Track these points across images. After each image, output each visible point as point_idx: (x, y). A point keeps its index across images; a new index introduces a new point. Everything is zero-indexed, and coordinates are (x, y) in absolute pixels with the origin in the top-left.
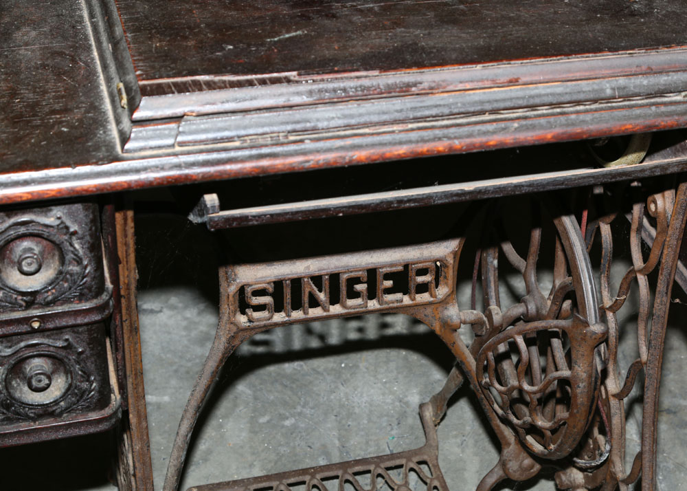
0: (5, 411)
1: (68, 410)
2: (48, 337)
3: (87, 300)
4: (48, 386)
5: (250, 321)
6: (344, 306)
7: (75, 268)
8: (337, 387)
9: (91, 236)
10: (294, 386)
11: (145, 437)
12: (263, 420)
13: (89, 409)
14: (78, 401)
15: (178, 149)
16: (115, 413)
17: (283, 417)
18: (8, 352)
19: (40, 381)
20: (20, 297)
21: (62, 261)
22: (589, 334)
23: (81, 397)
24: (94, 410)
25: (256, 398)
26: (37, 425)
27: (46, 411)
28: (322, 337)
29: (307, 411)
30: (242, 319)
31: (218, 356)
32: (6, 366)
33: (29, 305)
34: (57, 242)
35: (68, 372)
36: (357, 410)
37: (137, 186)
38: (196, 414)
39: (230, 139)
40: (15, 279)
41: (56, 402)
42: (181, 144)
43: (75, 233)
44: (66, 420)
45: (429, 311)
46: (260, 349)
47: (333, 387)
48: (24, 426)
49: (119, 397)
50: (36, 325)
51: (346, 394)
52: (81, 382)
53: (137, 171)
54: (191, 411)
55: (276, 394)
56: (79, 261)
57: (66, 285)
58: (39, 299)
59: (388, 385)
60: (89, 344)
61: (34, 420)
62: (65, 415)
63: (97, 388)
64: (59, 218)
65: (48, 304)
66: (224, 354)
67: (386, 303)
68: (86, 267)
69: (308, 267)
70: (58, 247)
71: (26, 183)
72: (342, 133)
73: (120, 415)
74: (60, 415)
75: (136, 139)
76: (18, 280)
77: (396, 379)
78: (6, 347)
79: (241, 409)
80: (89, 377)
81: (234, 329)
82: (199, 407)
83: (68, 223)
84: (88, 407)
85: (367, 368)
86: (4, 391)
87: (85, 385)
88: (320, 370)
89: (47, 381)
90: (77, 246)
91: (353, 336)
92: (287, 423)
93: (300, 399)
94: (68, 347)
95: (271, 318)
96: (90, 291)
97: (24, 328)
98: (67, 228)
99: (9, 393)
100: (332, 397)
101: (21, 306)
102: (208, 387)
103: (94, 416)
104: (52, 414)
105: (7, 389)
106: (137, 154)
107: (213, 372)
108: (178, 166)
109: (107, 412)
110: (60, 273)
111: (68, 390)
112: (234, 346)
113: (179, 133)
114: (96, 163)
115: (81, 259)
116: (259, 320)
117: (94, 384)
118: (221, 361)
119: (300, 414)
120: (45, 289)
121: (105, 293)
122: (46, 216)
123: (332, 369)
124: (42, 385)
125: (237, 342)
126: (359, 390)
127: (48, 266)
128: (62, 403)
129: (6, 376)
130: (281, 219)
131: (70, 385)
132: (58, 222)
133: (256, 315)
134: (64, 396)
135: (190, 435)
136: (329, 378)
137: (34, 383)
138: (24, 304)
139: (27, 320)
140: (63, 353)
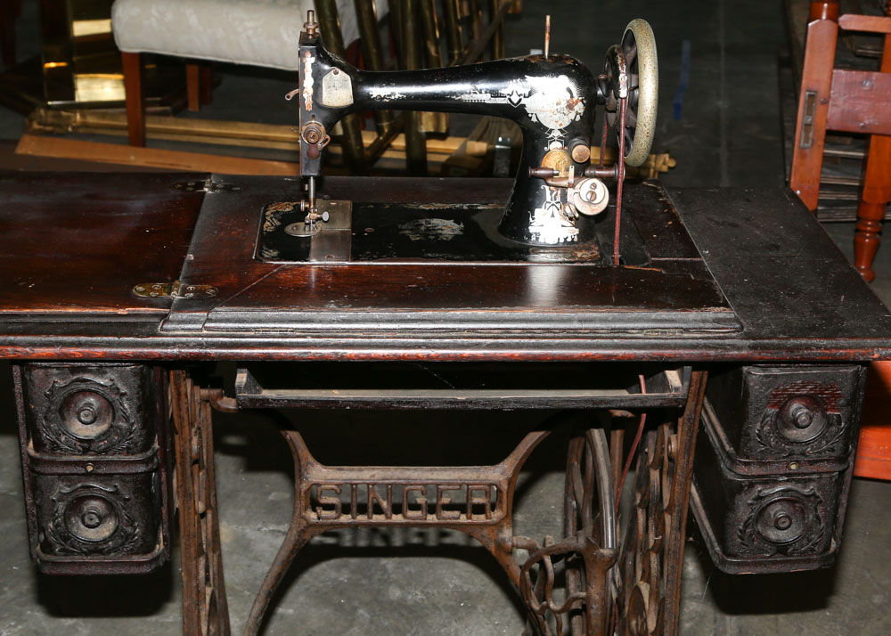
0: (63, 543)
1: (115, 549)
2: (101, 482)
3: (133, 454)
4: (98, 525)
5: (319, 518)
6: (405, 517)
7: (123, 424)
8: (450, 623)
9: (138, 398)
10: (411, 616)
13: (133, 552)
14: (123, 544)
15: (205, 332)
16: (156, 559)
18: (67, 490)
19: (91, 519)
20: (78, 443)
21: (114, 418)
22: (598, 557)
23: (127, 540)
24: (137, 553)
25: (372, 622)
26: (88, 559)
27: (96, 548)
30: (312, 516)
31: (290, 546)
32: (66, 503)
33: (85, 451)
34: (110, 400)
35: (117, 516)
37: (166, 357)
39: (247, 330)
40: (77, 428)
41: (105, 541)
42: (208, 329)
43: (125, 394)
44: (112, 557)
45: (486, 532)
47: (446, 622)
48: (78, 559)
49: (162, 547)
50: (90, 469)
51: (457, 630)
52: (127, 526)
53: (167, 345)
55: (392, 621)
56: (127, 419)
57: (116, 438)
58: (94, 446)
59: (498, 628)
60: (134, 493)
61: (87, 554)
62: (112, 554)
63: (140, 534)
64: (111, 380)
65: (99, 453)
66: (295, 545)
67: (444, 518)
68: (132, 425)
69: (373, 476)
70: (110, 404)
71: (80, 345)
72: (340, 334)
73: (161, 564)
74: (109, 552)
75: (172, 322)
76: (79, 429)
77: (508, 623)
78: (66, 485)
80: (133, 522)
81: (304, 523)
83: (119, 386)
84: (131, 550)
85: (484, 610)
86: (63, 525)
87: (129, 530)
88: (440, 606)
89: (97, 521)
90: (126, 405)
93: (412, 628)
94: (116, 493)
95: (338, 517)
96: (136, 446)
97: (81, 470)
98: (118, 389)
99: (67, 527)
100: (443, 631)
101: (79, 451)
102: (279, 575)
103: (136, 558)
104: (101, 552)
105: (65, 523)
106: (171, 333)
107: (283, 561)
108: (200, 345)
109: (148, 557)
110: (111, 426)
111: (115, 532)
112: (304, 540)
113: (209, 320)
114: (138, 337)
115: (128, 417)
116: (327, 518)
117: (138, 530)
118: (292, 552)
120: (100, 437)
121: (151, 451)
122: (102, 377)
123: (451, 606)
124: (93, 523)
125: (307, 537)
126: (470, 628)
127: (104, 421)
128: (110, 543)
129: (65, 511)
130: (298, 405)
131: (117, 528)
132: (111, 383)
133: (325, 513)
134: (112, 537)
136: (445, 614)
137: (86, 520)
138: (81, 449)
139: (84, 464)
140: (112, 498)
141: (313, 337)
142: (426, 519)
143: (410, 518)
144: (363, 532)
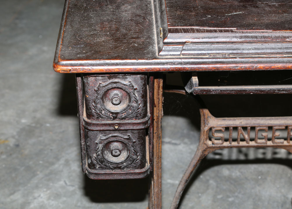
0: (100, 164)
1: (127, 167)
2: (121, 133)
3: (139, 119)
4: (119, 155)
5: (213, 144)
6: (256, 142)
7: (135, 105)
8: (255, 187)
9: (143, 91)
10: (236, 184)
11: (160, 186)
12: (219, 197)
13: (136, 168)
14: (131, 163)
15: (182, 56)
16: (147, 171)
17: (228, 197)
18: (104, 138)
19: (116, 152)
20: (111, 115)
21: (130, 101)
23: (133, 162)
24: (138, 168)
26: (113, 172)
27: (118, 166)
28: (246, 155)
29: (240, 196)
30: (210, 143)
31: (198, 158)
32: (103, 144)
33: (115, 118)
34: (128, 92)
35: (128, 150)
36: (263, 198)
37: (163, 70)
38: (185, 183)
39: (204, 54)
40: (110, 107)
41: (122, 163)
42: (183, 54)
43: (136, 89)
44: (126, 171)
46: (217, 157)
47: (253, 186)
48: (108, 171)
49: (149, 165)
50: (117, 127)
51: (259, 190)
52: (134, 155)
53: (163, 64)
54: (183, 182)
55: (227, 186)
56: (137, 102)
57: (130, 111)
58: (119, 116)
59: (280, 189)
60: (138, 139)
61: (112, 169)
62: (125, 169)
63: (140, 159)
64: (130, 82)
65: (122, 119)
66: (200, 158)
67: (276, 143)
68: (139, 105)
69: (241, 123)
70: (129, 94)
71: (117, 64)
72: (254, 56)
73: (149, 173)
74: (123, 168)
75: (165, 51)
76: (111, 107)
77: (284, 186)
78: (104, 136)
79: (210, 191)
80: (137, 153)
81: (206, 147)
82: (187, 181)
83: (134, 84)
84: (135, 167)
85: (271, 180)
86: (101, 155)
87: (135, 157)
88: (249, 178)
89: (119, 153)
90: (136, 95)
91: (260, 156)
92: (230, 200)
94: (129, 139)
95: (222, 144)
96: (140, 115)
97: (112, 128)
98: (133, 86)
99: (103, 156)
100: (253, 191)
101: (111, 118)
102: (192, 172)
103: (137, 171)
104: (120, 168)
105: (102, 154)
106: (164, 57)
107: (194, 165)
108: (181, 63)
109: (143, 170)
110: (129, 106)
111: (127, 158)
112: (205, 155)
113: (183, 50)
114: (147, 59)
115: (138, 101)
116: (217, 144)
117: (139, 157)
118: (199, 161)
119: (237, 196)
120: (122, 112)
121: (147, 117)
122: (125, 80)
123: (254, 179)
124: (117, 154)
125: (206, 153)
126: (266, 189)
127: (124, 103)
128: (125, 164)
129: (102, 148)
130: (225, 92)
131: (129, 156)
132: (129, 83)
133: (216, 142)
134: (125, 161)
135: (182, 193)
136: (252, 182)
137: (114, 153)
139: (113, 125)
140: (126, 141)
141: (240, 58)
142: (266, 144)
143: (259, 143)
144: (235, 150)
